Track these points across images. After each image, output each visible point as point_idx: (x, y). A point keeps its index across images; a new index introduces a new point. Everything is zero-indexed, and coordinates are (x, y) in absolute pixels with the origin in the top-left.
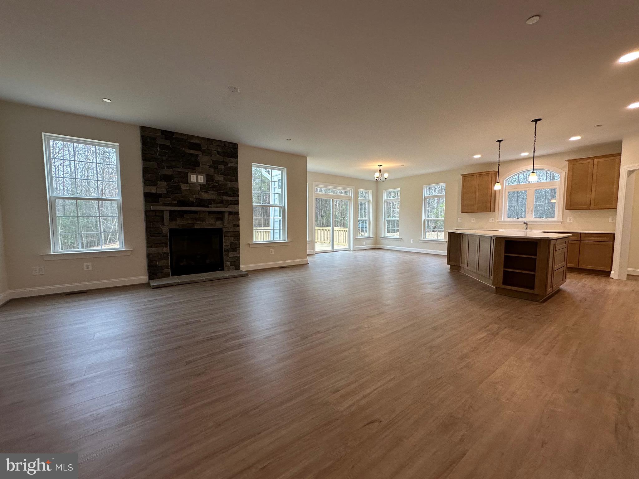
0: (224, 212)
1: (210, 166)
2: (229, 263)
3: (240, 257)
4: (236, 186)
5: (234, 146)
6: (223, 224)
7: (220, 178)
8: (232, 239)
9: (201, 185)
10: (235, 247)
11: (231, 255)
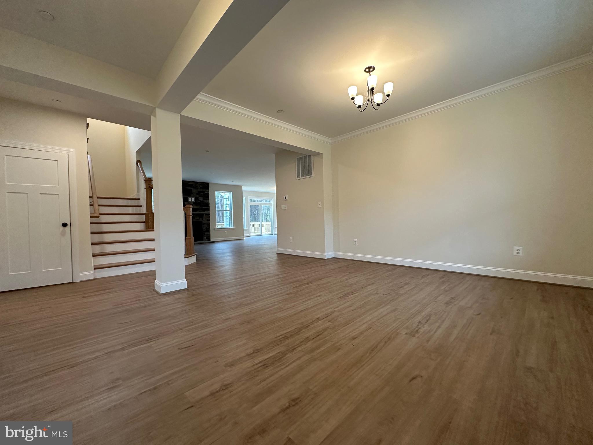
0: (203, 214)
1: (197, 194)
2: (205, 237)
3: (210, 235)
4: (208, 202)
5: (207, 184)
6: (202, 220)
7: (201, 199)
8: (207, 226)
9: (193, 202)
10: (208, 230)
11: (206, 233)
